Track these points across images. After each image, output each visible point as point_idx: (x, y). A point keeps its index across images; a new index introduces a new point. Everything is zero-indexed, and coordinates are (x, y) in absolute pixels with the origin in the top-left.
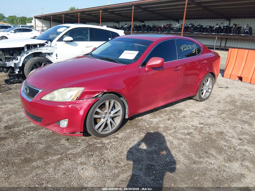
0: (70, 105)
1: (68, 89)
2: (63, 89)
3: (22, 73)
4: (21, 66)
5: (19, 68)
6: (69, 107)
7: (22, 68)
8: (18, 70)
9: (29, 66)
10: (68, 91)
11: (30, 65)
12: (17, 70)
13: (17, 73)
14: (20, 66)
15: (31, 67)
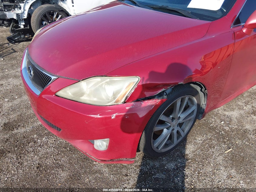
0: (114, 115)
1: (108, 79)
2: (98, 79)
3: (28, 27)
4: (26, 17)
5: (24, 21)
6: (113, 118)
7: (28, 21)
8: (24, 24)
9: (36, 17)
10: (108, 83)
11: (38, 17)
12: (22, 23)
13: (22, 27)
14: (24, 18)
15: (40, 19)
